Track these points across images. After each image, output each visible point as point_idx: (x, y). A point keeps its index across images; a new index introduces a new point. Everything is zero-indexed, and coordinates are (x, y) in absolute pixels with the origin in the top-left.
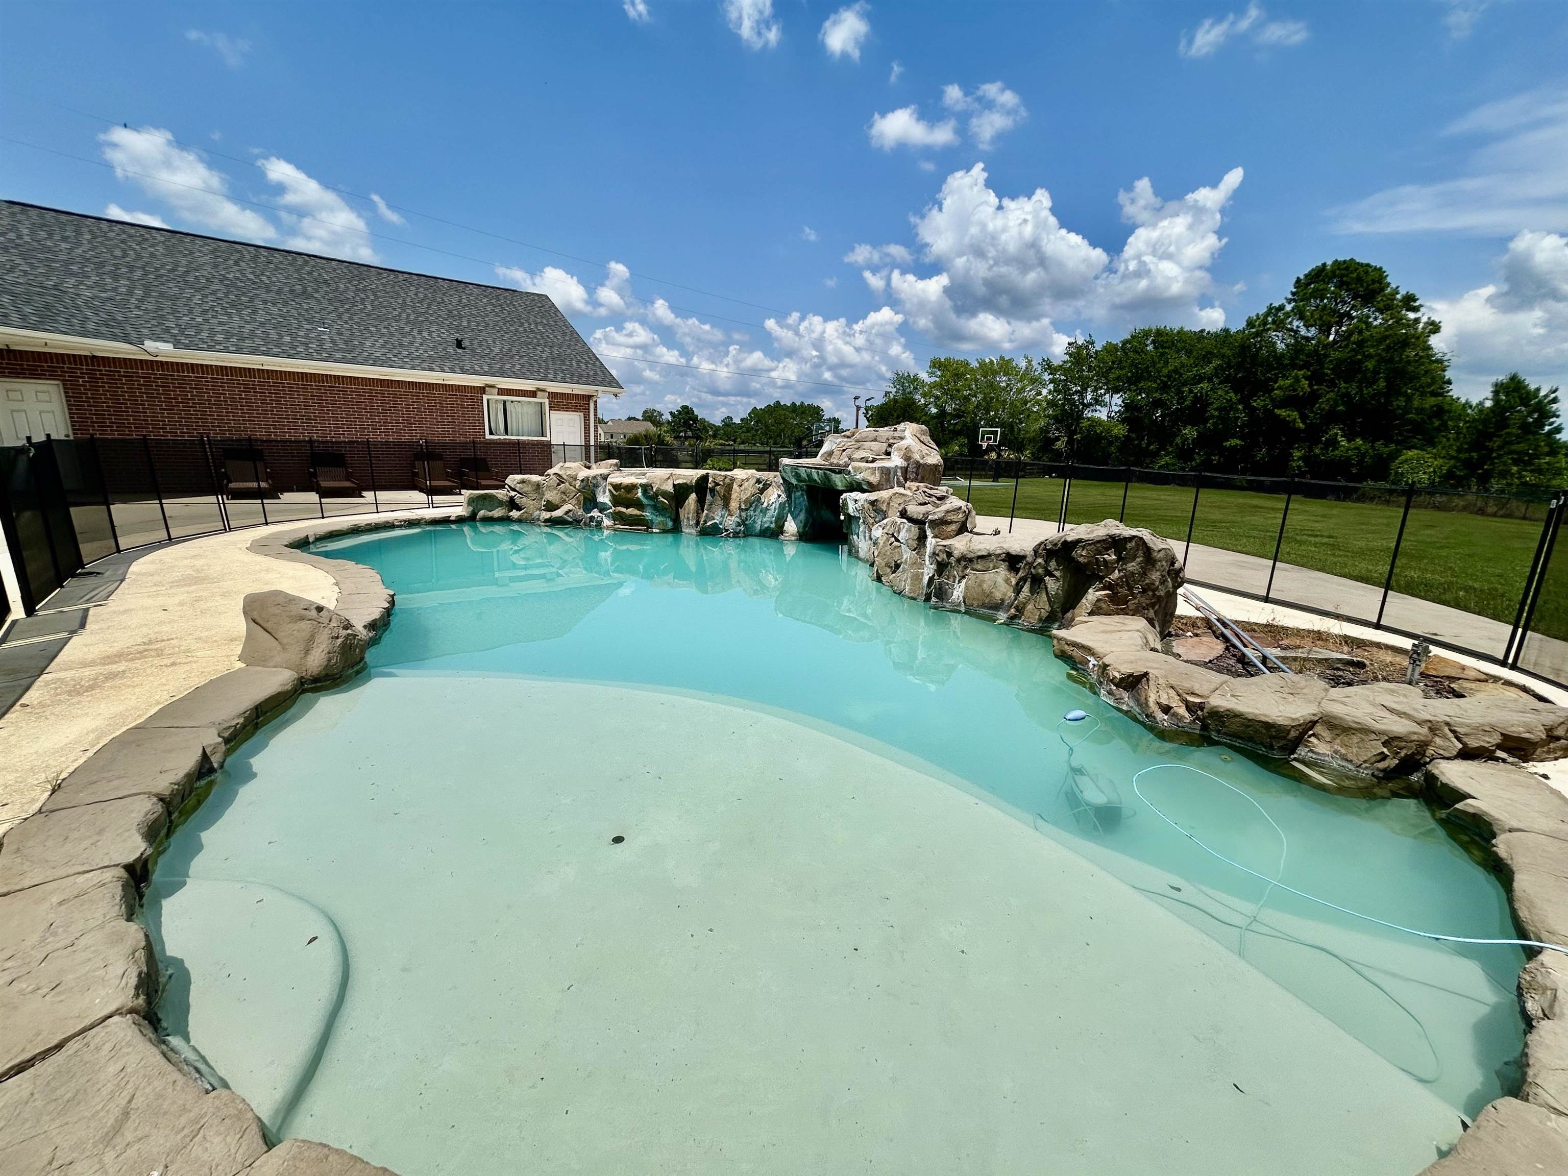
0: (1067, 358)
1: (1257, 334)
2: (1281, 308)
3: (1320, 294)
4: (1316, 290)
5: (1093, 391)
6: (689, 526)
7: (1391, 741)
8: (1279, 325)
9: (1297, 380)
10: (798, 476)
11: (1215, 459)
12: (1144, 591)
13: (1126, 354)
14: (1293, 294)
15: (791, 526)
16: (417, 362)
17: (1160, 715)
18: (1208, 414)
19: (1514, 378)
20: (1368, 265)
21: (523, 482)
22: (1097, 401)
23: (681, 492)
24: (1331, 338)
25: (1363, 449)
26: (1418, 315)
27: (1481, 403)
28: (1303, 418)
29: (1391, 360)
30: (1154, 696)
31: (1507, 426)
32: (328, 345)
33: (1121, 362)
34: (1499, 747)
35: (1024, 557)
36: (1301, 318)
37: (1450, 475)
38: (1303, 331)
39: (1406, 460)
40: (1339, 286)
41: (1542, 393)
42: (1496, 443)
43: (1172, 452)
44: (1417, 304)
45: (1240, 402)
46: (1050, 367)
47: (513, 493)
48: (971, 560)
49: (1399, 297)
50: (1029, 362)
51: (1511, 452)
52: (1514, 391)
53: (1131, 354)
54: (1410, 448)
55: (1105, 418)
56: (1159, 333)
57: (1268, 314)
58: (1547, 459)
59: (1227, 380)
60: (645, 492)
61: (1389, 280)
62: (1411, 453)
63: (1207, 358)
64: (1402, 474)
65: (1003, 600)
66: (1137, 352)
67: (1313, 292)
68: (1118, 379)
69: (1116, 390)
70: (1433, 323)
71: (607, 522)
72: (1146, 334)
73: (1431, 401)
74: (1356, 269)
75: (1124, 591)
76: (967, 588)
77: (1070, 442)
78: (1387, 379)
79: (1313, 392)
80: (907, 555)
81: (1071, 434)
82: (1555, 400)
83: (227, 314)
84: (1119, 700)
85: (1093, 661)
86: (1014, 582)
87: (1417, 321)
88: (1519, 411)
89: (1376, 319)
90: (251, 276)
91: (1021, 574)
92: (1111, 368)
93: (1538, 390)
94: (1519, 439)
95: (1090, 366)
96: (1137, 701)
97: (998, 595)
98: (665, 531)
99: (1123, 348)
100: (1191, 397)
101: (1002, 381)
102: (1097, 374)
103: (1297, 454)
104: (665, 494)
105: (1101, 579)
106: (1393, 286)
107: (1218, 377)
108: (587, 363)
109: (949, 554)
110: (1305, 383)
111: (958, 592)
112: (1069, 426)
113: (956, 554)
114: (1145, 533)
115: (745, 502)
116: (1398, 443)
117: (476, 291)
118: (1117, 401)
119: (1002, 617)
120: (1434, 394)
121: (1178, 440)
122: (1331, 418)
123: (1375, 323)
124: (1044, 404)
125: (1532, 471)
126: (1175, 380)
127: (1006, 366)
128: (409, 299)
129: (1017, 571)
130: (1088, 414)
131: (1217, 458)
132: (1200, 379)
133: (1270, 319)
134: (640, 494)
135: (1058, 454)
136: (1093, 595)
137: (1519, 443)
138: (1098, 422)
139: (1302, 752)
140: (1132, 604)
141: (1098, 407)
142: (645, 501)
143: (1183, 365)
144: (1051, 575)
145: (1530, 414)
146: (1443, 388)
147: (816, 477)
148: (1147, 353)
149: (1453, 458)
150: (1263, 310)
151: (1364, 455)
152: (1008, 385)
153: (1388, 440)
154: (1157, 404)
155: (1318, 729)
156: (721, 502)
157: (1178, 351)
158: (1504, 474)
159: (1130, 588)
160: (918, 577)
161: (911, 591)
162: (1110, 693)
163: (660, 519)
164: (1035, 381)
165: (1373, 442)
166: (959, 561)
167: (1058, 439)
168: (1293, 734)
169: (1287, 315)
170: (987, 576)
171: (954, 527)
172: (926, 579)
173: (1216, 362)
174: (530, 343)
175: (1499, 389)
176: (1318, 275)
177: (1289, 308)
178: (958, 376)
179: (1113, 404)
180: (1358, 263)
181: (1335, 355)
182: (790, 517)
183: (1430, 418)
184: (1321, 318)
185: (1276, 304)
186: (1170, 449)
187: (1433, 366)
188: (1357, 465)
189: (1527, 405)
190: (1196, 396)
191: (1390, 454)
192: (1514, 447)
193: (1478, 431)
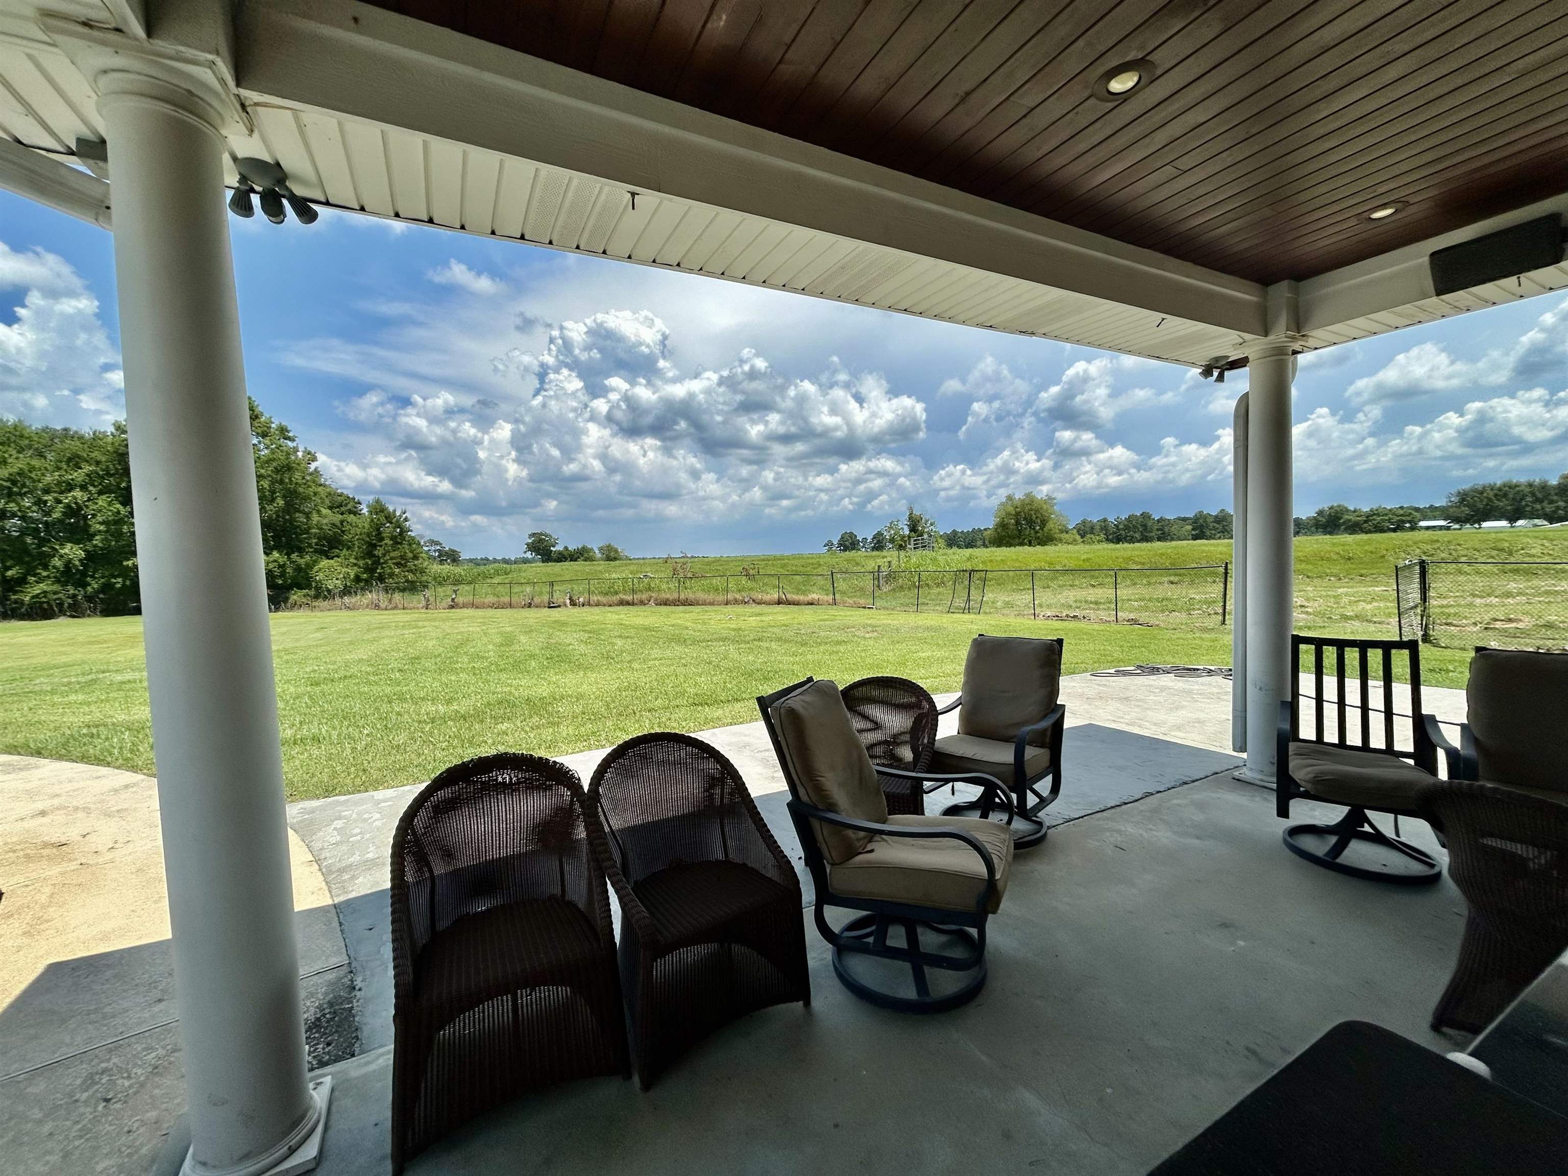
19: (378, 502)
25: (281, 560)
26: (295, 444)
29: (281, 482)
31: (383, 539)
37: (358, 579)
39: (320, 569)
41: (398, 514)
42: (379, 552)
43: (48, 577)
44: (291, 434)
49: (274, 426)
51: (392, 559)
52: (380, 512)
54: (321, 558)
61: (261, 410)
62: (322, 563)
63: (74, 461)
64: (321, 581)
70: (309, 452)
78: (284, 497)
82: (406, 520)
87: (295, 449)
88: (388, 527)
93: (394, 511)
94: (394, 548)
100: (60, 508)
106: (268, 416)
116: (311, 554)
121: (57, 562)
131: (120, 580)
132: (70, 487)
137: (394, 551)
145: (395, 528)
149: (355, 565)
151: (282, 566)
153: (301, 551)
173: (87, 468)
175: (373, 512)
186: (45, 574)
187: (320, 489)
188: (280, 577)
189: (391, 523)
190: (68, 506)
191: (307, 565)
192: (392, 554)
193: (366, 542)
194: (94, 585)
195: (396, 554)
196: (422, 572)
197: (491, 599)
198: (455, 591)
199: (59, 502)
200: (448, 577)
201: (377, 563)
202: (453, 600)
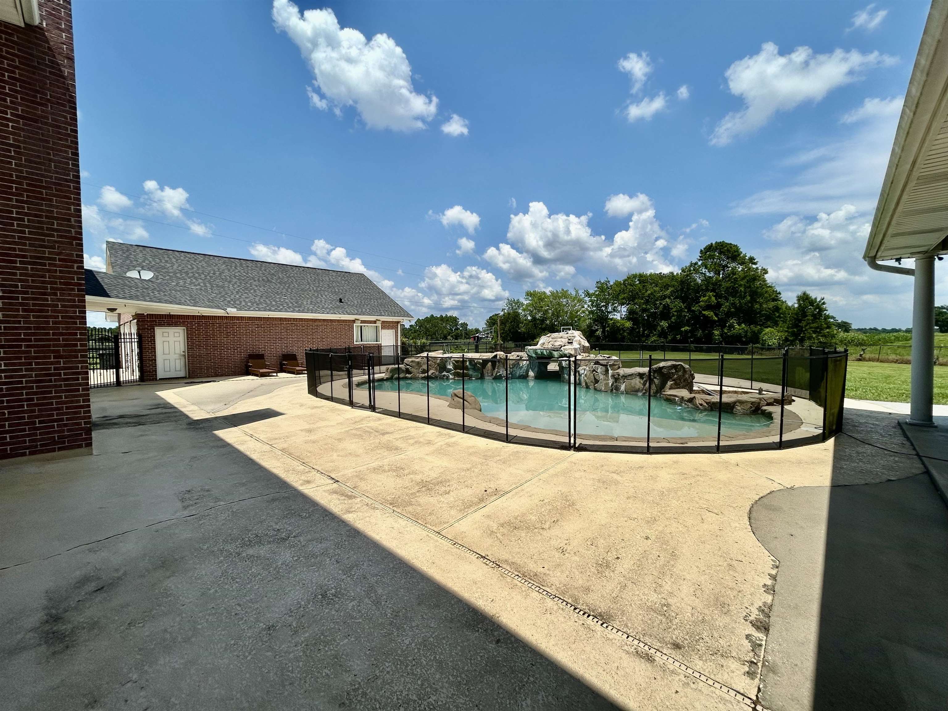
0: (596, 289)
1: (687, 275)
2: (696, 264)
3: (712, 257)
4: (710, 255)
5: (612, 305)
6: (488, 376)
7: (752, 403)
8: (697, 271)
9: (710, 297)
10: (536, 353)
11: (678, 337)
12: (684, 381)
13: (626, 286)
14: (700, 257)
15: (531, 374)
16: (328, 310)
17: (700, 407)
18: (672, 314)
19: (804, 294)
20: (731, 244)
21: (412, 362)
22: (614, 310)
23: (485, 362)
24: (721, 276)
25: (745, 328)
26: (757, 266)
27: (793, 305)
28: (716, 315)
29: (750, 287)
30: (698, 402)
31: (807, 316)
32: (290, 305)
33: (624, 290)
34: (774, 402)
35: (645, 374)
36: (706, 268)
37: (786, 340)
38: (708, 274)
39: (766, 334)
40: (720, 253)
41: (818, 300)
42: (803, 324)
43: (656, 334)
44: (756, 261)
45: (686, 307)
46: (588, 294)
47: (408, 367)
48: (626, 377)
49: (747, 258)
50: (577, 292)
51: (811, 328)
52: (806, 299)
53: (629, 287)
54: (767, 327)
55: (619, 319)
56: (641, 276)
57: (691, 266)
58: (828, 330)
59: (676, 298)
60: (470, 363)
61: (741, 250)
62: (767, 330)
63: (666, 287)
64: (765, 340)
65: (639, 389)
66: (631, 285)
67: (709, 256)
68: (624, 298)
69: (622, 304)
70: (764, 270)
71: (451, 377)
72: (635, 276)
73: (771, 305)
74: (726, 246)
75: (678, 381)
76: (626, 386)
77: (603, 332)
78: (750, 296)
79: (718, 302)
80: (602, 377)
81: (604, 328)
82: (824, 303)
83: (245, 293)
84: (688, 405)
85: (677, 399)
86: (642, 382)
87: (757, 268)
88: (810, 309)
89: (739, 268)
90: (245, 274)
91: (645, 379)
92: (619, 294)
93: (816, 299)
94: (813, 321)
95: (609, 293)
96: (693, 405)
97: (637, 387)
98: (477, 379)
99: (624, 284)
101: (564, 301)
102: (613, 297)
103: (716, 332)
104: (479, 363)
105: (671, 378)
106: (744, 253)
107: (673, 296)
108: (394, 307)
109: (619, 375)
110: (713, 298)
111: (623, 387)
112: (602, 323)
113: (621, 375)
114: (682, 363)
115: (512, 365)
116: (761, 325)
117: (334, 274)
118: (624, 310)
119: (640, 394)
120: (774, 300)
121: (659, 328)
122: (729, 315)
123: (739, 270)
124: (587, 312)
125: (822, 336)
126: (652, 298)
127: (565, 294)
128: (309, 280)
129: (643, 379)
130: (610, 316)
132: (665, 297)
133: (692, 269)
134: (468, 364)
135: (598, 338)
136: (669, 383)
137: (813, 323)
138: (616, 321)
139: (735, 410)
140: (681, 385)
141: (616, 313)
142: (469, 367)
143: (655, 291)
144: (656, 378)
145: (815, 309)
146: (777, 297)
147: (545, 353)
148: (636, 285)
149: (786, 331)
150: (688, 264)
151: (746, 332)
152: (567, 303)
153: (756, 324)
154: (644, 310)
155: (737, 404)
156: (502, 365)
157: (651, 284)
158: (810, 338)
159: (680, 380)
160: (607, 384)
161: (605, 389)
162: (685, 404)
163: (475, 374)
164: (580, 301)
165: (749, 325)
166: (622, 377)
167: (597, 330)
168: (732, 405)
169: (699, 267)
170: (632, 381)
171: (617, 366)
172: (610, 384)
173: (671, 289)
174: (367, 298)
175: (800, 299)
176: (710, 248)
177: (700, 263)
178: (541, 299)
179: (622, 311)
180: (726, 243)
181: (724, 285)
182: (530, 370)
183: (773, 312)
184: (715, 268)
185: (694, 262)
187: (768, 289)
188: (744, 337)
189: (813, 306)
190: (664, 305)
191: (758, 331)
192: (812, 325)
193: (795, 319)
194: (670, 338)
195: (815, 325)
196: (833, 336)
197: (892, 357)
198: (863, 350)
199: (661, 304)
200: (852, 341)
201: (801, 331)
202: (861, 355)
